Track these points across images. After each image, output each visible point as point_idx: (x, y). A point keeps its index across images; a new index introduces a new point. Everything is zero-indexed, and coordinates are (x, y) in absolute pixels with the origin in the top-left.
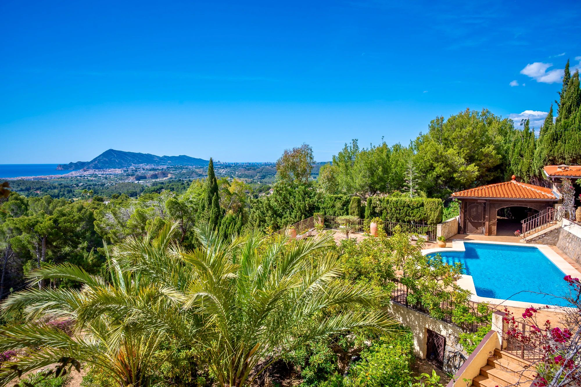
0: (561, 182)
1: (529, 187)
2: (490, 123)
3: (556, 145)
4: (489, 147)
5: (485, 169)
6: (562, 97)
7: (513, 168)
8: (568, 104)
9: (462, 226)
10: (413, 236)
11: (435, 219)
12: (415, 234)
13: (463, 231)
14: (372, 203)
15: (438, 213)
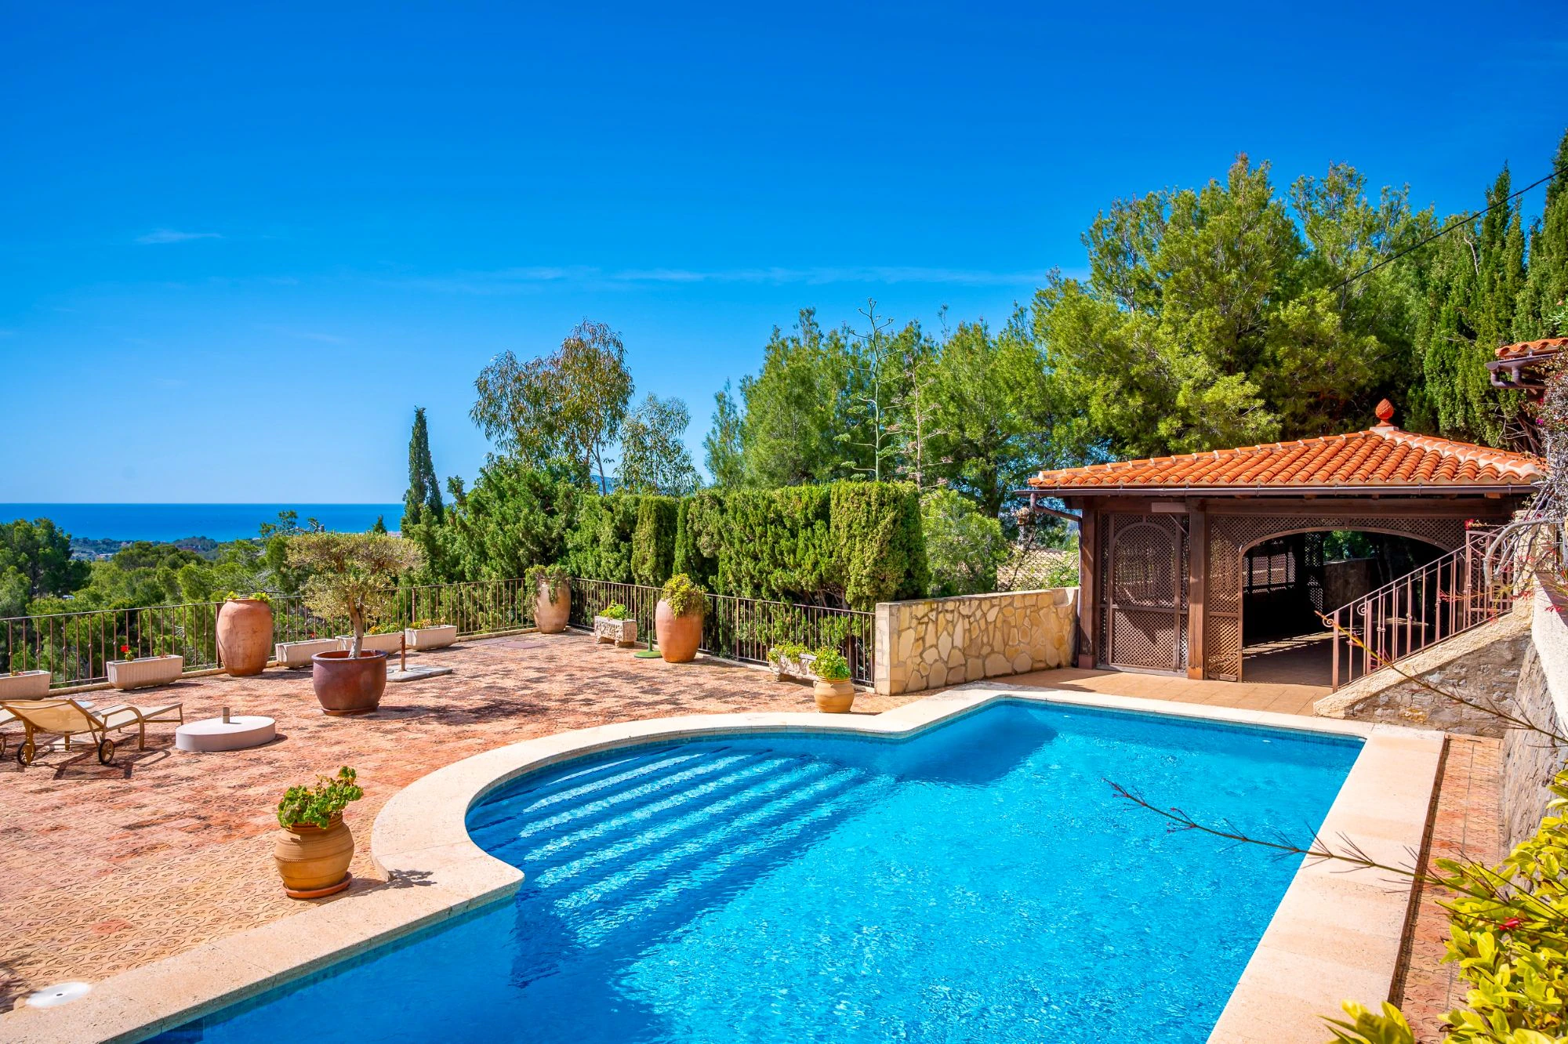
1: (1464, 454)
9: (1088, 630)
10: (783, 659)
11: (868, 576)
12: (790, 648)
13: (1094, 653)
14: (689, 516)
15: (876, 547)
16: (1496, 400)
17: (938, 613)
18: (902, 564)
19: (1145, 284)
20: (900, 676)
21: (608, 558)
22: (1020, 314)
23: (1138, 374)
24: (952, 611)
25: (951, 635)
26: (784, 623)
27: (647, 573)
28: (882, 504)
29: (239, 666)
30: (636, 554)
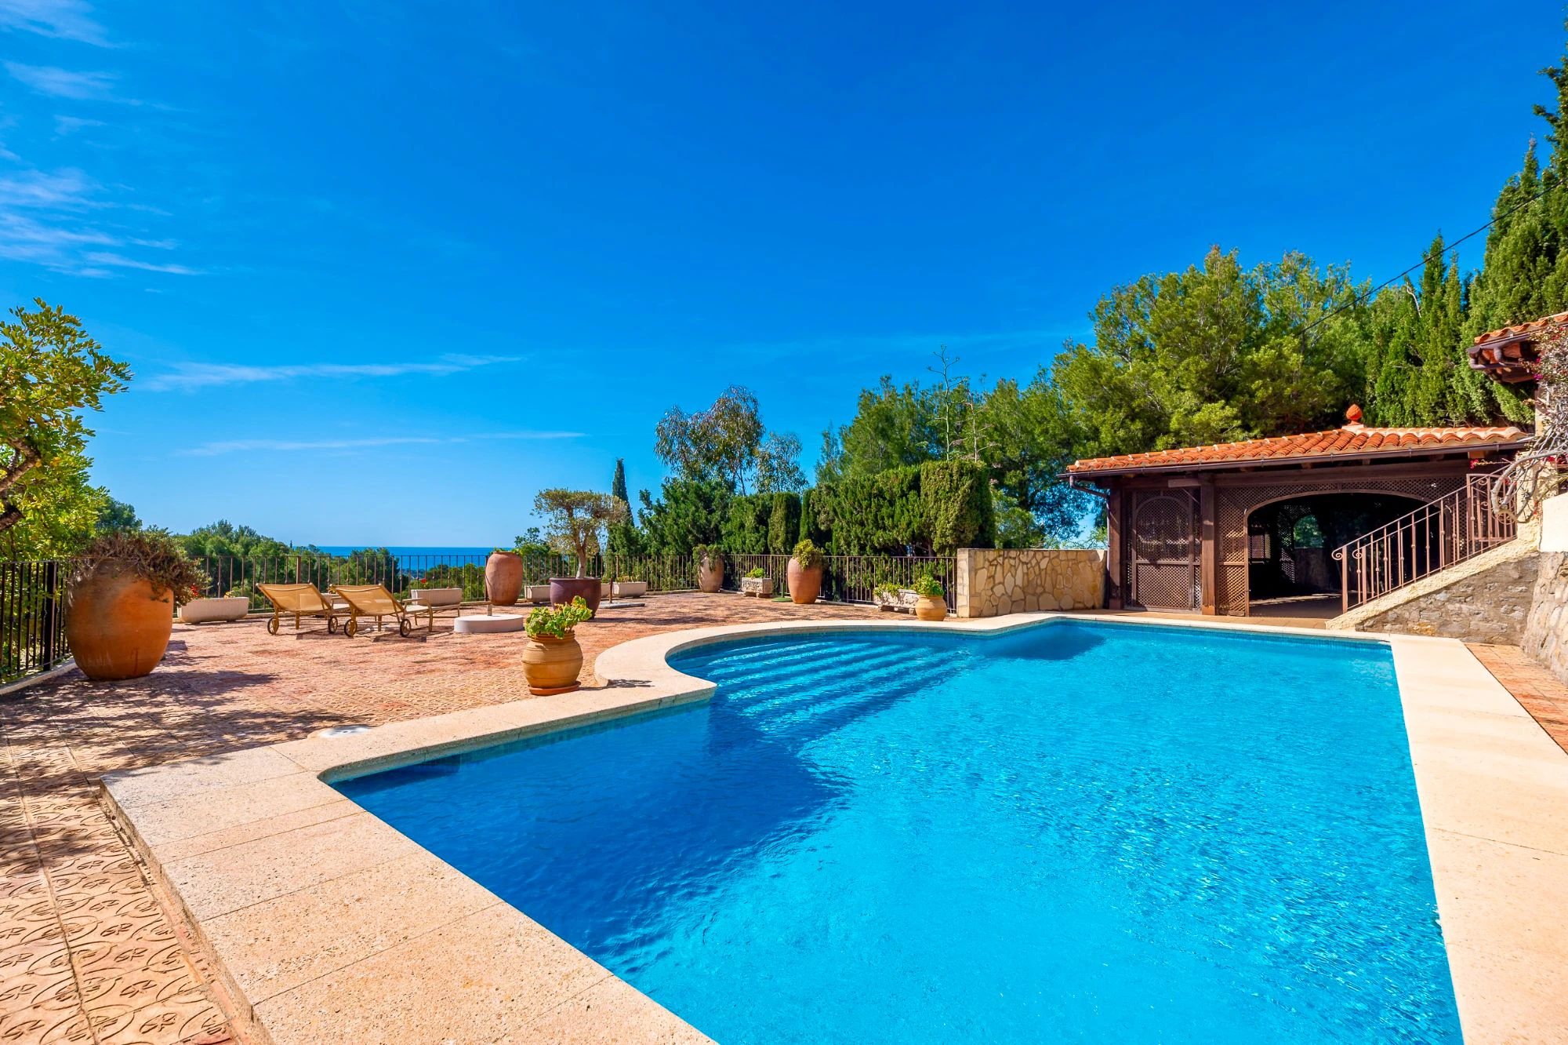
4: (1279, 345)
9: (1117, 580)
10: (885, 594)
11: (951, 528)
12: (890, 586)
13: (1122, 598)
14: (811, 501)
15: (957, 506)
16: (1444, 408)
17: (1004, 559)
18: (977, 520)
19: (1140, 344)
20: (976, 603)
21: (752, 538)
22: (1043, 373)
23: (1139, 406)
24: (1014, 558)
25: (1014, 576)
26: (884, 571)
27: (779, 545)
28: (962, 475)
29: (500, 598)
30: (771, 533)
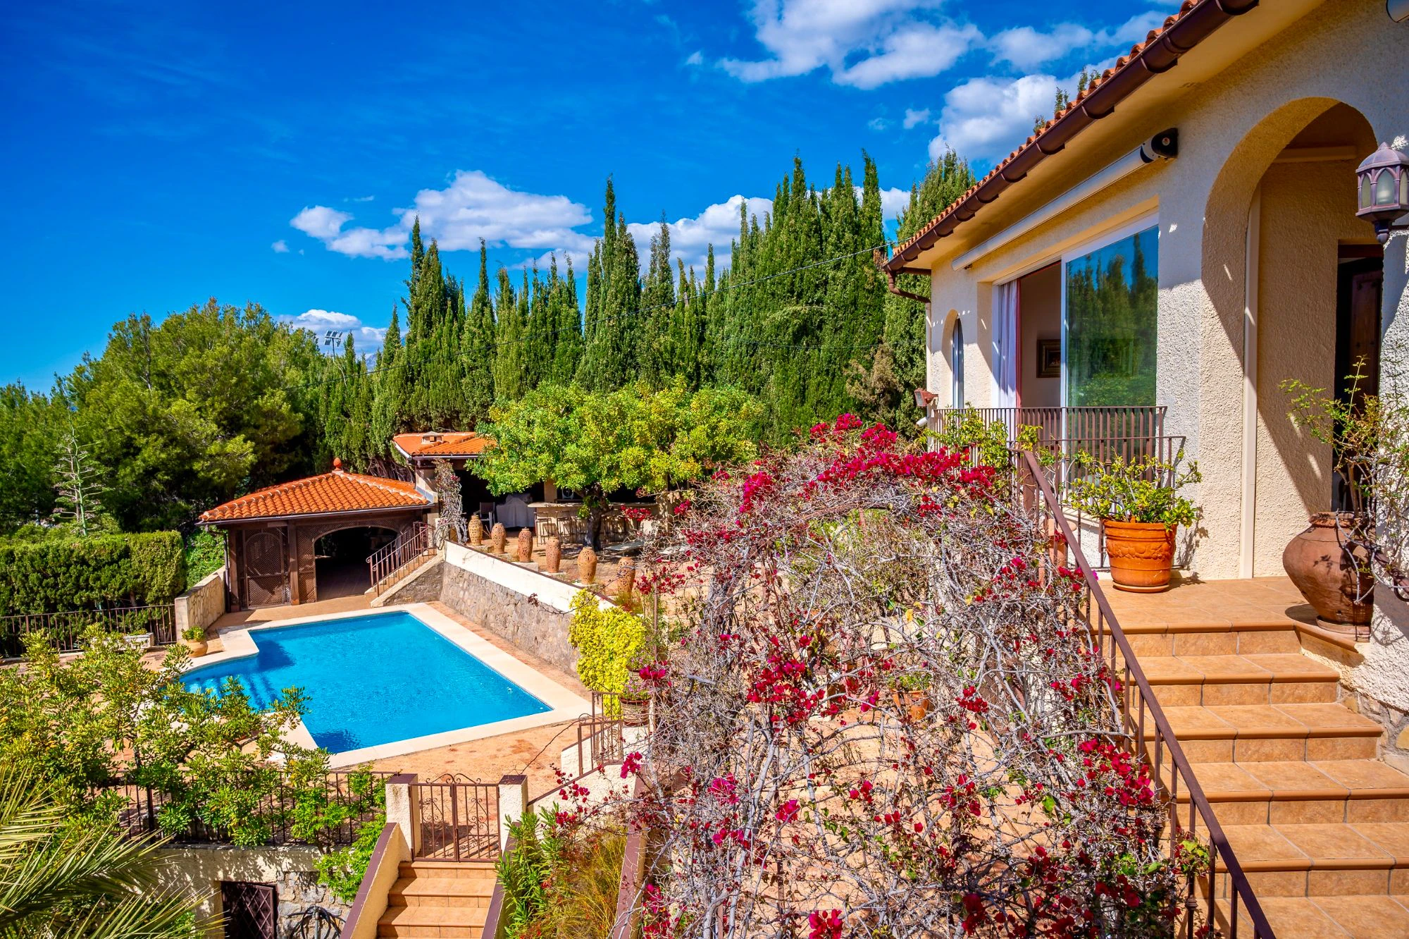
0: (434, 467)
1: (372, 483)
2: (267, 339)
3: (413, 391)
4: (273, 395)
5: (269, 447)
6: (412, 291)
7: (331, 442)
8: (426, 307)
9: (234, 592)
15: (173, 569)
17: (196, 598)
23: (178, 436)
